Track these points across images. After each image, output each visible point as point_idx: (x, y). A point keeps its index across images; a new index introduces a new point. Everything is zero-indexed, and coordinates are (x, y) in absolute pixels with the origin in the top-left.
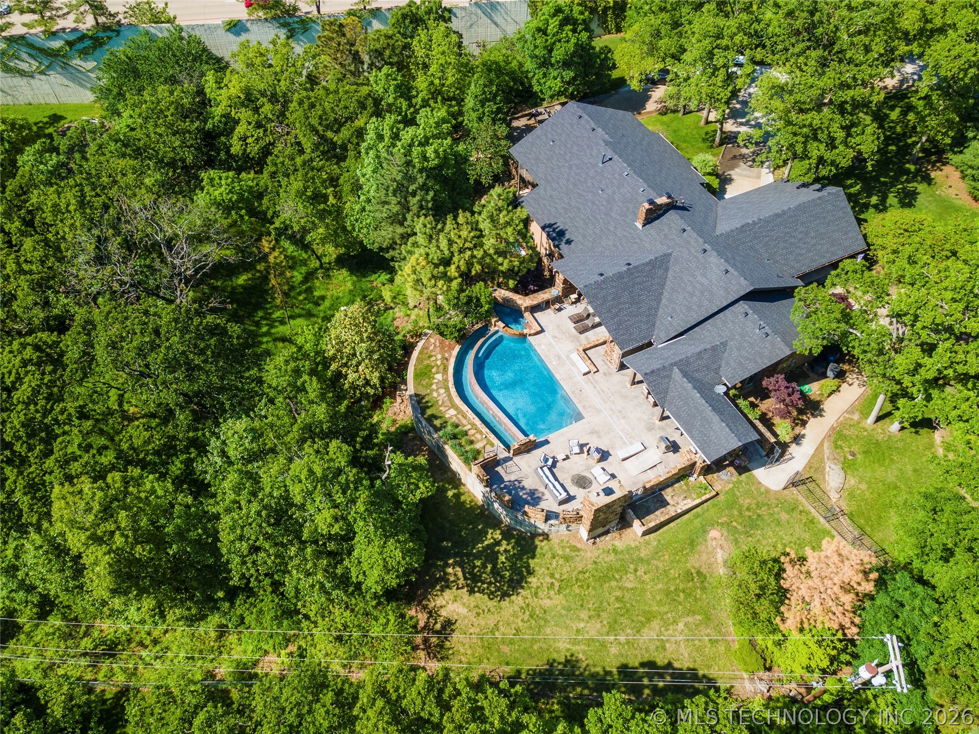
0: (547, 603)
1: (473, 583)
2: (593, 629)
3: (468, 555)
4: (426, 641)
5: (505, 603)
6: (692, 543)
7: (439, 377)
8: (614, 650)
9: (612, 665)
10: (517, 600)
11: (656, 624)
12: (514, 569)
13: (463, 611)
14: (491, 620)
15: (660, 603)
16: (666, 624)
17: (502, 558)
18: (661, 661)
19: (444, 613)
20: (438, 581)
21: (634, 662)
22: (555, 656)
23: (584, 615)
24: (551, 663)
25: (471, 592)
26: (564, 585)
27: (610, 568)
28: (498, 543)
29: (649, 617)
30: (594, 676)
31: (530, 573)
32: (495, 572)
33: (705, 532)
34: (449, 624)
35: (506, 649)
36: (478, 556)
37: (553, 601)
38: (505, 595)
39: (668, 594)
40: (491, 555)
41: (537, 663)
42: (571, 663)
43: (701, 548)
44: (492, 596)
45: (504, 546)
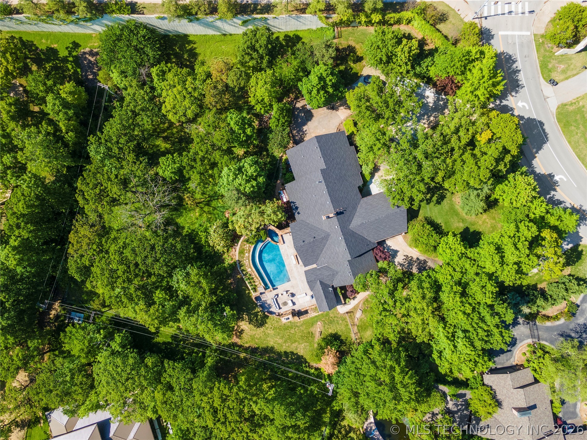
0: (269, 332)
1: (250, 321)
2: (280, 341)
3: (250, 313)
4: (236, 333)
5: (258, 329)
6: (313, 324)
7: (247, 254)
8: (284, 347)
9: (283, 350)
10: (262, 329)
11: (297, 343)
12: (262, 320)
13: (247, 328)
14: (254, 333)
15: (299, 338)
16: (299, 344)
17: (259, 317)
18: (295, 352)
19: (241, 327)
20: (241, 318)
21: (288, 351)
22: (269, 345)
23: (279, 337)
24: (267, 347)
25: (250, 324)
26: (275, 328)
27: (288, 327)
28: (259, 312)
29: (295, 341)
30: (278, 352)
31: (266, 323)
32: (256, 320)
33: (317, 322)
34: (242, 330)
35: (257, 341)
36: (253, 314)
37: (271, 332)
38: (258, 327)
39: (302, 336)
40: (256, 315)
41: (264, 346)
42: (272, 348)
43: (315, 326)
44: (255, 326)
45: (260, 313)
